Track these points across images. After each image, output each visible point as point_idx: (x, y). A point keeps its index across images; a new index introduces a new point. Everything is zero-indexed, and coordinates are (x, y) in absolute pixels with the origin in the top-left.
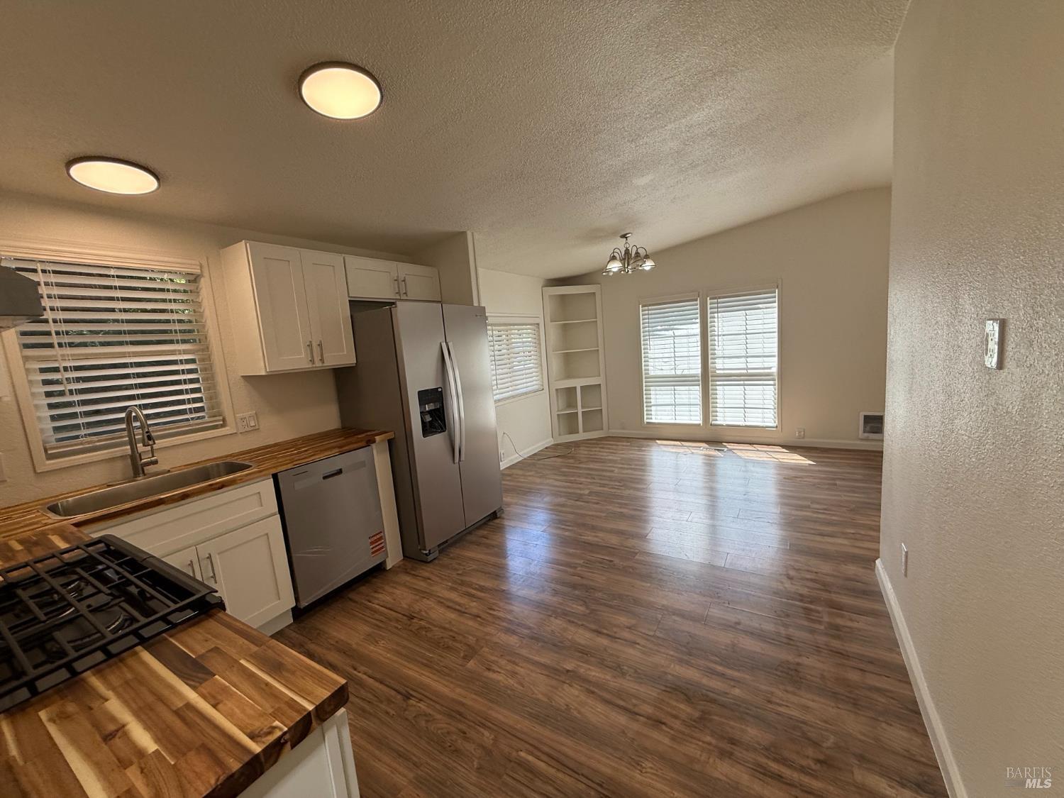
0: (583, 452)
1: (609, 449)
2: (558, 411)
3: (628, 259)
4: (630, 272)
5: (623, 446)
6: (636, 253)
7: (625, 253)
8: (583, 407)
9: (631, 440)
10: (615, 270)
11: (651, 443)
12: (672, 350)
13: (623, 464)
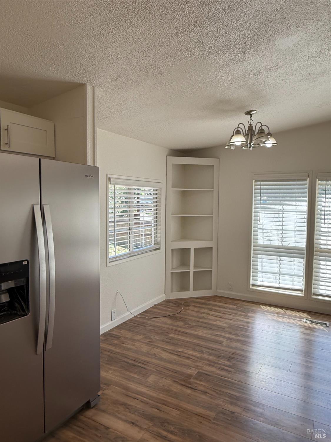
0: (192, 312)
1: (217, 311)
2: (172, 269)
3: (252, 135)
4: (251, 148)
5: (230, 309)
6: (259, 130)
7: (249, 130)
8: (195, 266)
9: (237, 302)
10: (238, 144)
11: (255, 307)
12: (281, 223)
13: (230, 333)
